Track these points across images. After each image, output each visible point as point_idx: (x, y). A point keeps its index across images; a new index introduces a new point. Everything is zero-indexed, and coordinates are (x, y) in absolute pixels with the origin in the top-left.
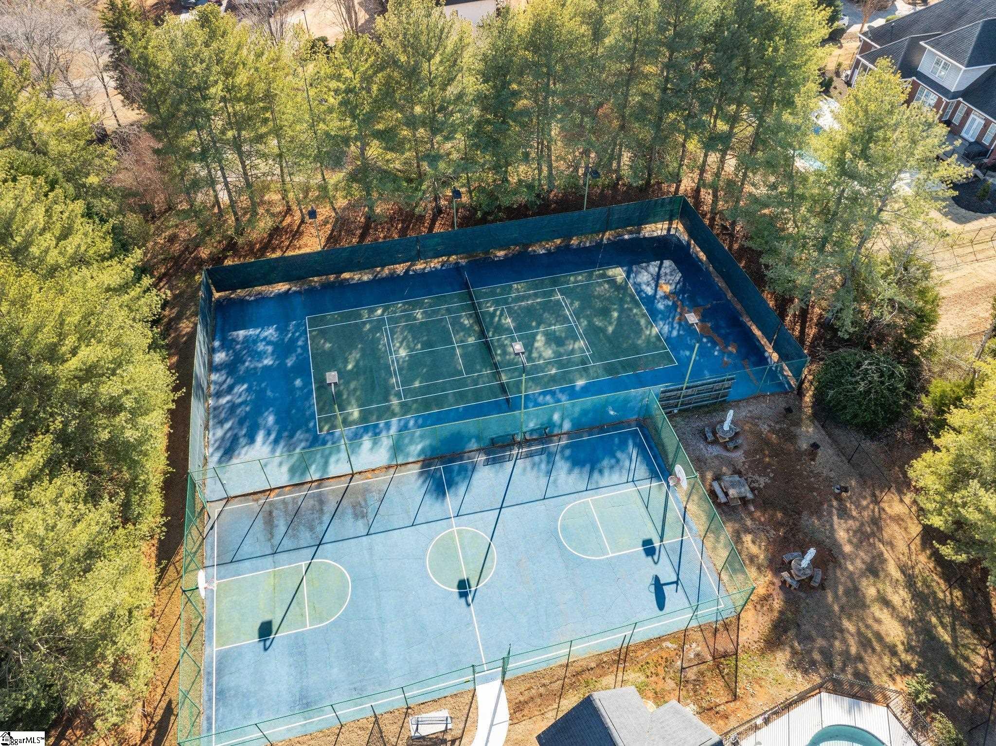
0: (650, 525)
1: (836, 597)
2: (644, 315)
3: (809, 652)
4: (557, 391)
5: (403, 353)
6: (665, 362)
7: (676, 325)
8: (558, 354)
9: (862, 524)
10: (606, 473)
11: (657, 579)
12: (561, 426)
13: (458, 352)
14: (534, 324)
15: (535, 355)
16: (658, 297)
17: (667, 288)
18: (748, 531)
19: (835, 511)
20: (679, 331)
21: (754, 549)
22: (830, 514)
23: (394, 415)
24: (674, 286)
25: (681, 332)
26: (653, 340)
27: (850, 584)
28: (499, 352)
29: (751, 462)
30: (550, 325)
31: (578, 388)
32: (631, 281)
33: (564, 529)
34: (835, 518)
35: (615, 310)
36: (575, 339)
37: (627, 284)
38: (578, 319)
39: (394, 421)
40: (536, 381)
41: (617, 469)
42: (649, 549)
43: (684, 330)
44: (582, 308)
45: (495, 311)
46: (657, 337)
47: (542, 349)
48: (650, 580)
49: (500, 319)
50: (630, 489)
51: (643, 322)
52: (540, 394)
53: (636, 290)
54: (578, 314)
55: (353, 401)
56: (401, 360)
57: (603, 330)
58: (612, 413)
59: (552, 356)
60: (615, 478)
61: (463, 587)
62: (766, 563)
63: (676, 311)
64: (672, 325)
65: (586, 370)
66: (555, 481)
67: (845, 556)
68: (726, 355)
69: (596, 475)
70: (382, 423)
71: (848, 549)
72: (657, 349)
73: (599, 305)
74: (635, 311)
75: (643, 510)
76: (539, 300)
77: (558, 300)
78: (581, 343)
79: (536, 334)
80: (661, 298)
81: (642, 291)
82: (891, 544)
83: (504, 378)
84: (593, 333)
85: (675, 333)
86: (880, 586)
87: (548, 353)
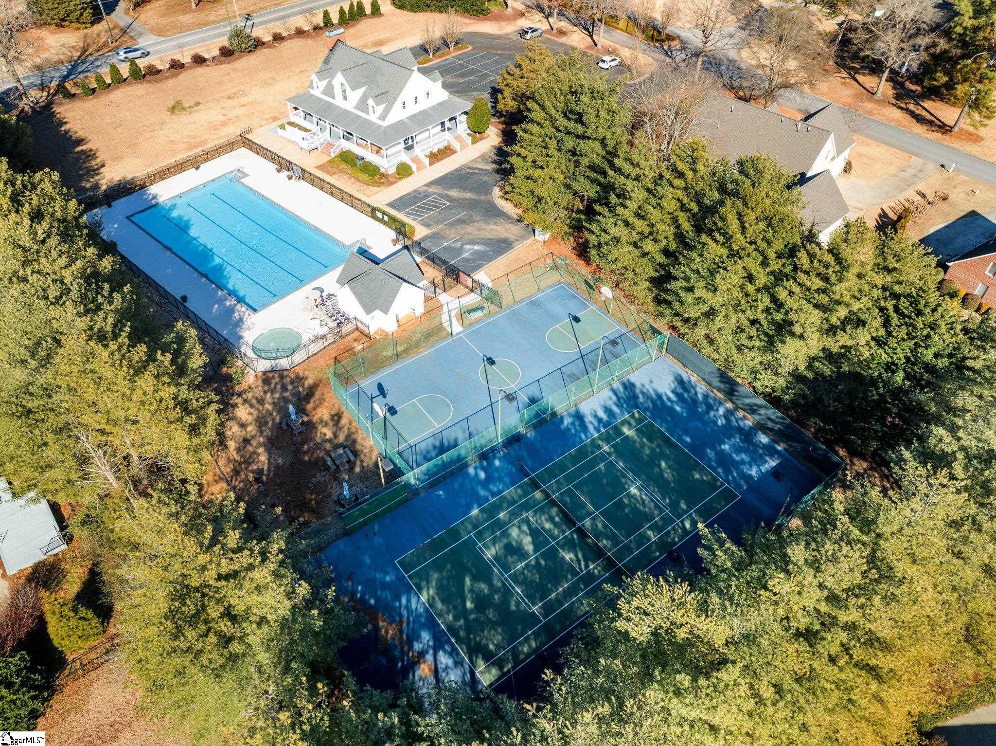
0: (394, 424)
1: (274, 420)
2: (440, 615)
3: (294, 388)
4: (490, 498)
5: (634, 490)
6: (407, 560)
7: (405, 613)
8: (506, 534)
9: (246, 468)
10: (430, 447)
11: (384, 397)
12: (476, 468)
13: (591, 508)
14: (543, 562)
15: (525, 528)
16: (431, 652)
17: (424, 670)
18: (329, 441)
19: (265, 473)
20: (400, 605)
21: (325, 430)
22: (269, 470)
23: (600, 438)
24: (416, 677)
25: (397, 604)
26: (424, 583)
27: (264, 428)
28: (557, 519)
29: (325, 491)
30: (527, 565)
31: (475, 506)
32: (467, 666)
33: (448, 406)
34: (266, 468)
35: (472, 611)
36: (497, 558)
37: (471, 660)
38: (504, 585)
39: (596, 435)
40: (512, 502)
41: (424, 453)
42: (392, 411)
43: (394, 609)
44: (505, 602)
45: (587, 566)
46: (420, 589)
47: (522, 536)
48: (388, 396)
49: (576, 556)
50: (412, 441)
51: (439, 605)
52: (503, 491)
53: (458, 654)
54: (507, 592)
55: (636, 437)
56: (630, 483)
57: (475, 578)
58: (441, 492)
59: (510, 531)
60: (423, 445)
61: (491, 362)
62: (317, 425)
63: (407, 635)
64: (408, 612)
65: (475, 527)
66: (464, 431)
67: (264, 445)
68: (350, 589)
69: (437, 444)
70: (603, 430)
71: (261, 450)
72: (417, 574)
73: (491, 614)
74: (451, 617)
75: (401, 431)
76: (553, 595)
77: (534, 604)
78: (490, 554)
79: (535, 551)
80: (427, 652)
81: (451, 654)
82: (229, 461)
83: (538, 495)
84: (482, 572)
85: (404, 601)
86: (244, 433)
87: (514, 532)
